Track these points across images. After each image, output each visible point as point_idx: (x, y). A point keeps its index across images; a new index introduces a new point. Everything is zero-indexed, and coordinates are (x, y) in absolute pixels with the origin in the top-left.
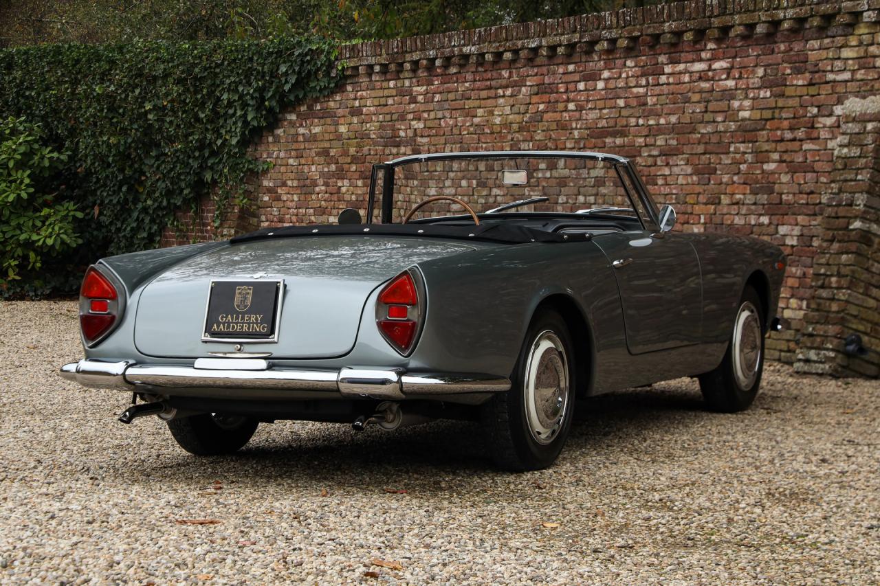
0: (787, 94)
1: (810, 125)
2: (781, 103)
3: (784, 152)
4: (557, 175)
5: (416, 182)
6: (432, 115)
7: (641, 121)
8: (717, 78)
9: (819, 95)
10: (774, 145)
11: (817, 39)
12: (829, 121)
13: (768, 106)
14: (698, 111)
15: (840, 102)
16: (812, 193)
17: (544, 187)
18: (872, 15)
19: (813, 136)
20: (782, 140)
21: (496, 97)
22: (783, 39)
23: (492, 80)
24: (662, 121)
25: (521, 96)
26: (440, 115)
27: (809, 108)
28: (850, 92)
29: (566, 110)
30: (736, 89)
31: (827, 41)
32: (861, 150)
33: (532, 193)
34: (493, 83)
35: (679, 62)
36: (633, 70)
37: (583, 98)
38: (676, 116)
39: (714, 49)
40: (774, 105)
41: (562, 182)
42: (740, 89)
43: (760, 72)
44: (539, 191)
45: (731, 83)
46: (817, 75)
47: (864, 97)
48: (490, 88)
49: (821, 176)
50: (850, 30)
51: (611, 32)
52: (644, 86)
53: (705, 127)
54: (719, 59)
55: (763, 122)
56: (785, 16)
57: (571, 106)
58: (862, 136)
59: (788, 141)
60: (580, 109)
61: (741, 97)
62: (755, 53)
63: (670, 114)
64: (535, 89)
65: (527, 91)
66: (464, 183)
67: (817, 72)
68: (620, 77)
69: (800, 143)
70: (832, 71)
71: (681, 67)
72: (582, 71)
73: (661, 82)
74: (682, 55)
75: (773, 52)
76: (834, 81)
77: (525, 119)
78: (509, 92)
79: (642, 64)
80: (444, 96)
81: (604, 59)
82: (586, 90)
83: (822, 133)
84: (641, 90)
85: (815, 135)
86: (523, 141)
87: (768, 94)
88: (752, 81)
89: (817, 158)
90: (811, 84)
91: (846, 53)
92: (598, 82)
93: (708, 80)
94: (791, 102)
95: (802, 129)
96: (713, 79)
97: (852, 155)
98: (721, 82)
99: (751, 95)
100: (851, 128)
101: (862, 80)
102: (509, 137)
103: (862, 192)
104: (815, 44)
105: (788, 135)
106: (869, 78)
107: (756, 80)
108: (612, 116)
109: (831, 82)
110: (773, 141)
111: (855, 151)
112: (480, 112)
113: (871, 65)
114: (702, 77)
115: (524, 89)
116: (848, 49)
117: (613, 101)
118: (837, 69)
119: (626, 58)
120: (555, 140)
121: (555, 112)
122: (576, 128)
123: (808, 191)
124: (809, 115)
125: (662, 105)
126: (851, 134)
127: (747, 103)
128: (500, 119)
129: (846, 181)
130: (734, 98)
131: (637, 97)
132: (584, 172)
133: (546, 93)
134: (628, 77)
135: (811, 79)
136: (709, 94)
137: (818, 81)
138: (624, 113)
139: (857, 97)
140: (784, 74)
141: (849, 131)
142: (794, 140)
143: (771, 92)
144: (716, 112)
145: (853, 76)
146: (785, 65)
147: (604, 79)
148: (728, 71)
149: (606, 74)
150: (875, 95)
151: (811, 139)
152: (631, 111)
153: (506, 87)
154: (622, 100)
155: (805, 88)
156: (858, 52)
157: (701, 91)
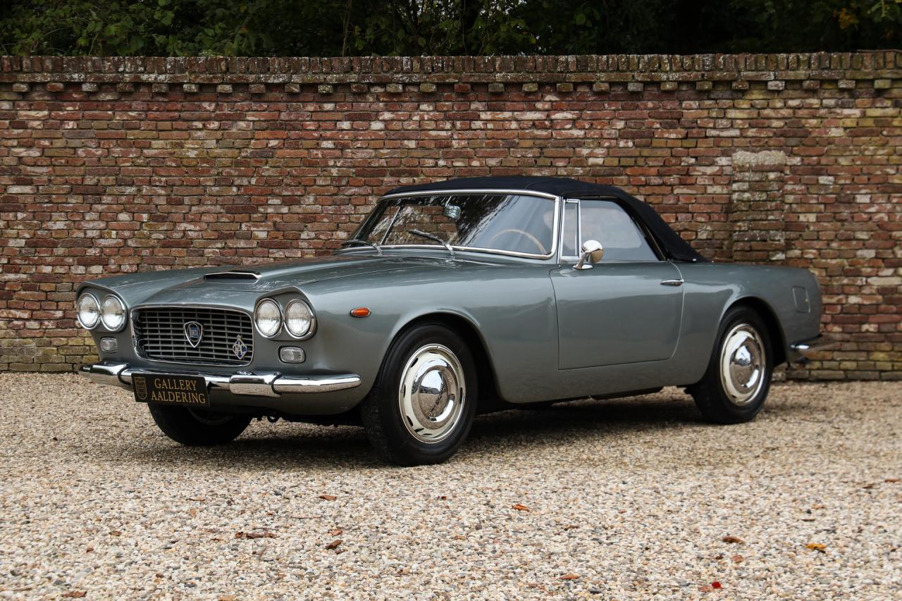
0: (654, 145)
1: (684, 173)
2: (646, 152)
3: (649, 195)
4: (300, 211)
5: (20, 216)
6: (58, 143)
7: (441, 163)
8: (558, 127)
9: (696, 147)
10: (635, 188)
11: (694, 100)
12: (709, 170)
13: (629, 155)
14: (530, 155)
15: (726, 153)
16: (686, 230)
17: (275, 223)
18: (780, 85)
19: (688, 182)
20: (647, 184)
21: (189, 128)
22: (651, 98)
23: (180, 111)
24: (475, 163)
25: (234, 130)
26: (76, 143)
27: (684, 159)
28: (738, 147)
29: (317, 147)
30: (585, 138)
31: (708, 103)
32: (768, 195)
33: (252, 229)
34: (183, 114)
35: (502, 110)
36: (432, 114)
37: (346, 137)
38: (498, 160)
39: (556, 101)
40: (638, 154)
41: (310, 218)
42: (589, 138)
43: (620, 125)
44: (268, 226)
45: (577, 133)
46: (695, 131)
47: (758, 151)
48: (179, 118)
49: (697, 216)
50: (740, 95)
51: (411, 77)
52: (448, 130)
53: (540, 171)
54: (562, 110)
55: (622, 169)
56: (668, 78)
57: (326, 144)
58: (765, 184)
59: (654, 185)
60: (342, 147)
61: (592, 146)
62: (613, 108)
63: (486, 157)
64: (264, 125)
65: (248, 126)
66: (124, 217)
67: (694, 128)
68: (410, 118)
69: (670, 188)
70: (714, 128)
71: (507, 115)
72: (347, 111)
73: (473, 126)
74: (508, 103)
75: (637, 107)
76: (718, 137)
77: (243, 154)
78: (215, 125)
79: (445, 109)
80: (84, 123)
81: (383, 101)
82: (353, 129)
83: (699, 179)
84: (443, 133)
85: (693, 181)
86: (238, 176)
87: (630, 144)
88: (606, 132)
89: (694, 201)
90: (686, 137)
91: (732, 114)
92: (372, 123)
93: (546, 128)
94: (659, 152)
95: (675, 176)
96: (551, 127)
97: (757, 199)
98: (563, 131)
99: (607, 144)
100: (749, 177)
101: (752, 137)
102: (214, 171)
103: (777, 230)
104: (695, 104)
105: (657, 181)
106: (762, 136)
107: (613, 131)
108: (396, 156)
109: (713, 137)
110: (634, 186)
111: (757, 196)
112: (156, 144)
113: (766, 125)
114: (535, 124)
115: (242, 124)
116: (737, 111)
117: (398, 141)
118: (721, 126)
119: (419, 103)
120: (297, 176)
121: (298, 148)
122: (335, 166)
123: (682, 229)
124: (683, 164)
125: (474, 149)
126: (749, 182)
127: (599, 151)
128: (196, 152)
129: (754, 220)
130: (580, 146)
131: (435, 139)
132: (349, 209)
133: (282, 129)
134: (422, 119)
135: (687, 134)
136: (546, 141)
137: (696, 136)
138: (415, 154)
139: (747, 151)
140: (651, 128)
141: (747, 179)
142: (664, 184)
143: (634, 143)
144: (554, 158)
145: (741, 134)
146: (650, 120)
147: (384, 121)
148: (574, 121)
149: (387, 116)
150: (770, 150)
151: (686, 185)
152: (427, 152)
153: (209, 119)
154: (414, 142)
155: (679, 142)
156: (749, 114)
157: (535, 138)
